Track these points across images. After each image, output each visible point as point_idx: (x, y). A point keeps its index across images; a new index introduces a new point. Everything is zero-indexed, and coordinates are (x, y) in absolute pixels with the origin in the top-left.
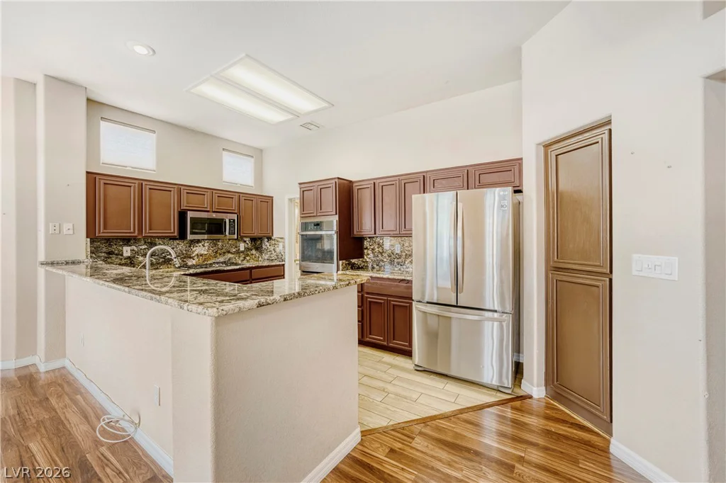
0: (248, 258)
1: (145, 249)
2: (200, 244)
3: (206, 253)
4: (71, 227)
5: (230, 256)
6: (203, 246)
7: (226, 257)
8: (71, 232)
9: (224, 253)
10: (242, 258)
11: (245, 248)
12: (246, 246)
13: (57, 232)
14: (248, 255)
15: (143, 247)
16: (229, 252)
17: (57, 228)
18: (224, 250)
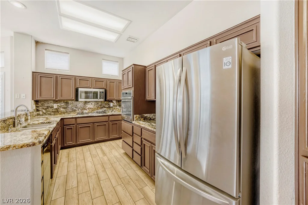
0: (115, 110)
1: (63, 105)
2: (90, 103)
3: (93, 107)
4: (25, 95)
5: (105, 109)
6: (92, 104)
7: (103, 109)
8: (25, 98)
9: (102, 107)
10: (111, 110)
11: (113, 105)
12: (114, 104)
13: (19, 97)
14: (114, 109)
15: (63, 104)
16: (105, 107)
17: (19, 96)
18: (102, 106)
